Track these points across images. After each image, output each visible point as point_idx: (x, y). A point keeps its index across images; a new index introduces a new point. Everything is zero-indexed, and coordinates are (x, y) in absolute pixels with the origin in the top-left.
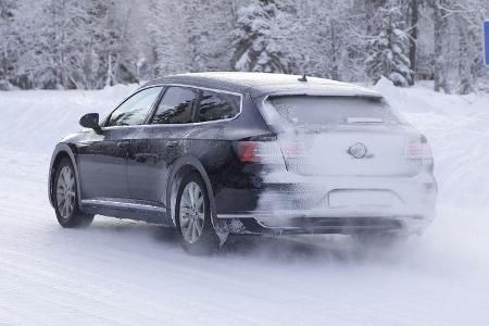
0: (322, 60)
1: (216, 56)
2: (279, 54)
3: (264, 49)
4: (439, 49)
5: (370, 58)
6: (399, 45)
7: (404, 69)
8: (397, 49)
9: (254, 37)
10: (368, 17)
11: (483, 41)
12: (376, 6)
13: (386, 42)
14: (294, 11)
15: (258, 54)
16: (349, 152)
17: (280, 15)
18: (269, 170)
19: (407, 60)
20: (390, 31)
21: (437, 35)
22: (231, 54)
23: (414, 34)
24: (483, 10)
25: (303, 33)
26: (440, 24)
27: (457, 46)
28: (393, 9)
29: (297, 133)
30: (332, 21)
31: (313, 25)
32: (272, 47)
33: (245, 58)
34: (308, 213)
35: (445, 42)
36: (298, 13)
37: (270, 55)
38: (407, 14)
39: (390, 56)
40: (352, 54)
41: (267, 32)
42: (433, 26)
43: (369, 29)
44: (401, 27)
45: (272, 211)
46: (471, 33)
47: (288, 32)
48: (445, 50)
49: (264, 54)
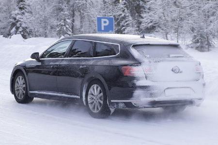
0: (41, 30)
1: (4, 28)
2: (26, 28)
3: (21, 26)
4: (82, 26)
5: (58, 29)
6: (68, 25)
7: (70, 33)
8: (67, 26)
9: (17, 22)
10: (57, 15)
11: (96, 23)
12: (60, 11)
13: (63, 24)
14: (31, 13)
15: (19, 28)
16: (172, 70)
17: (26, 14)
18: (138, 80)
19: (71, 30)
20: (65, 20)
21: (81, 22)
22: (9, 27)
23: (73, 21)
24: (97, 13)
25: (35, 20)
26: (82, 18)
27: (88, 25)
28: (66, 13)
29: (150, 62)
30: (45, 16)
31: (38, 18)
32: (24, 25)
33: (14, 29)
34: (156, 99)
35: (84, 24)
36: (33, 14)
37: (23, 28)
38: (71, 14)
39: (65, 28)
40: (52, 28)
41: (22, 20)
42: (80, 19)
43: (58, 19)
44: (69, 19)
45: (140, 99)
46: (92, 21)
47: (29, 20)
48: (83, 27)
49: (21, 28)
